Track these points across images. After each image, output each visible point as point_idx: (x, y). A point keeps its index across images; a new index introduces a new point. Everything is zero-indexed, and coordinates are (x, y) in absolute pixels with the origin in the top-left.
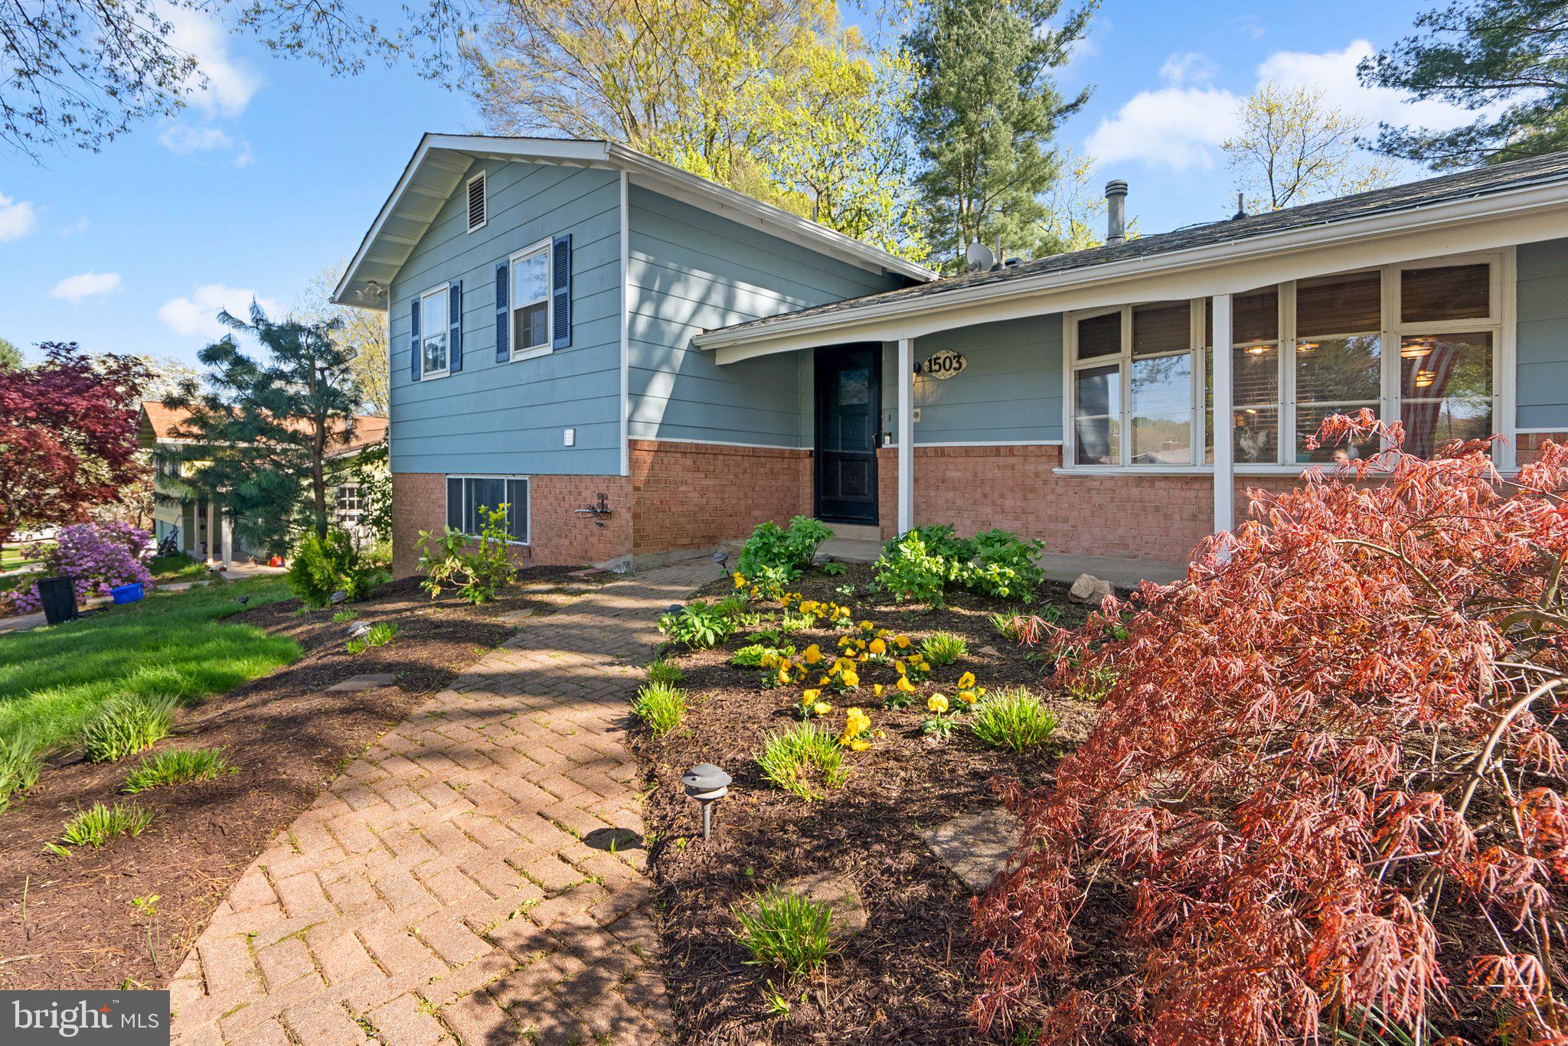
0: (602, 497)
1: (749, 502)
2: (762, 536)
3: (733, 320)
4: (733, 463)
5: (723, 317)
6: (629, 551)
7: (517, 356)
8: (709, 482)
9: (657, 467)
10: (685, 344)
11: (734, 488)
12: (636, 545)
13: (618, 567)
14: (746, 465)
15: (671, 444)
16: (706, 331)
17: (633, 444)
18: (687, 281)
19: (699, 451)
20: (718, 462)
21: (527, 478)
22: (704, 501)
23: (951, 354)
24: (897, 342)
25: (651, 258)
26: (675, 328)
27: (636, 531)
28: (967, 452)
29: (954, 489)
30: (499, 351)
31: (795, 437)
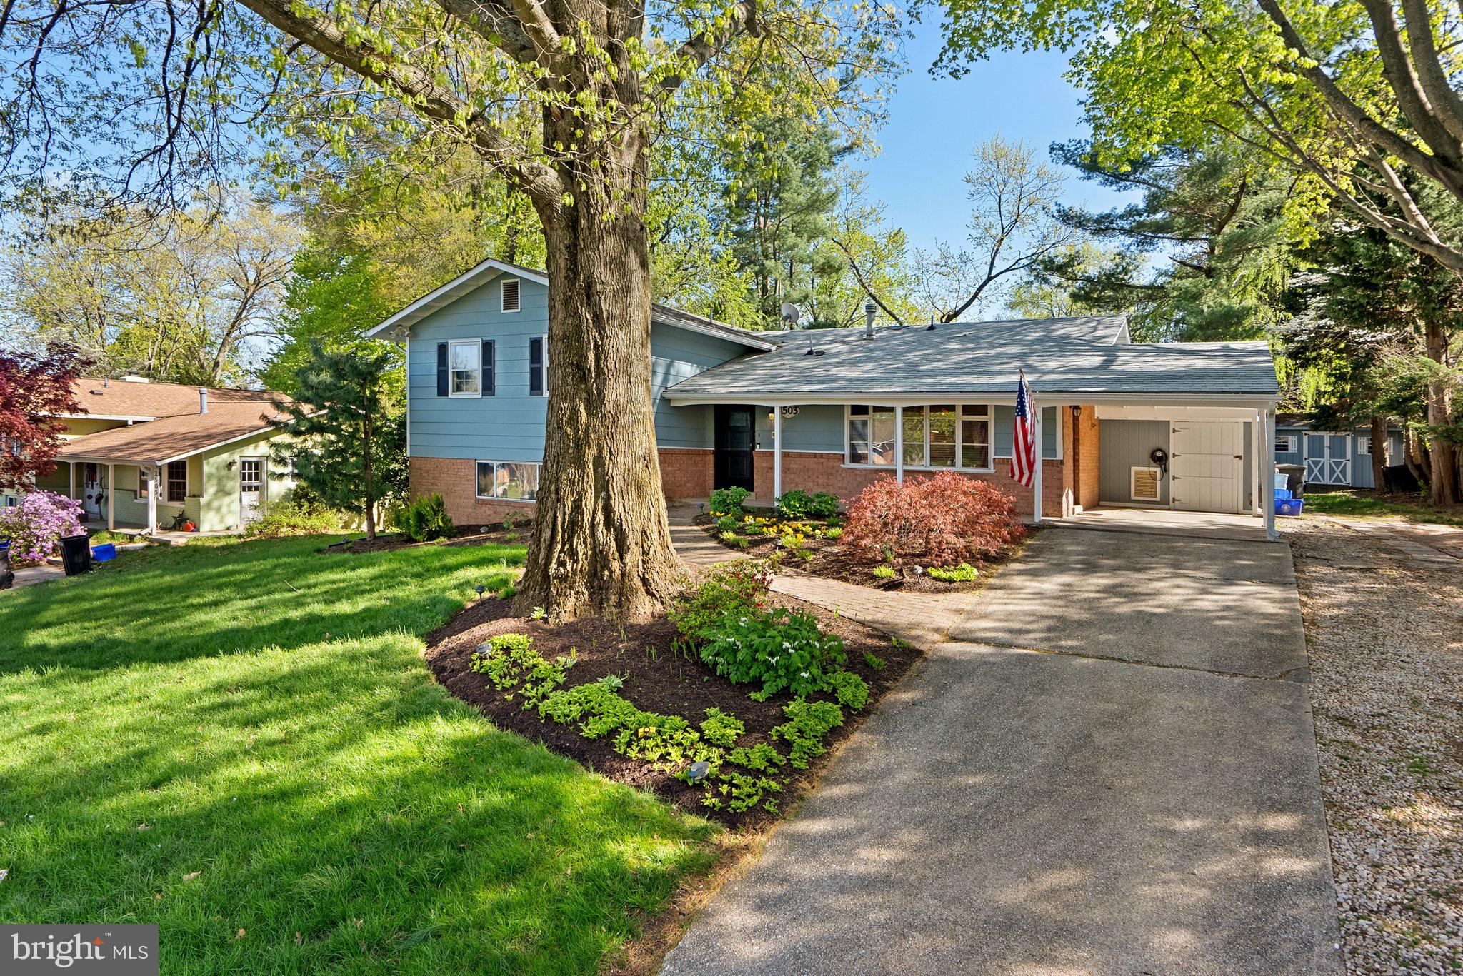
16: (666, 388)
24: (774, 407)
30: (532, 388)
31: (703, 442)
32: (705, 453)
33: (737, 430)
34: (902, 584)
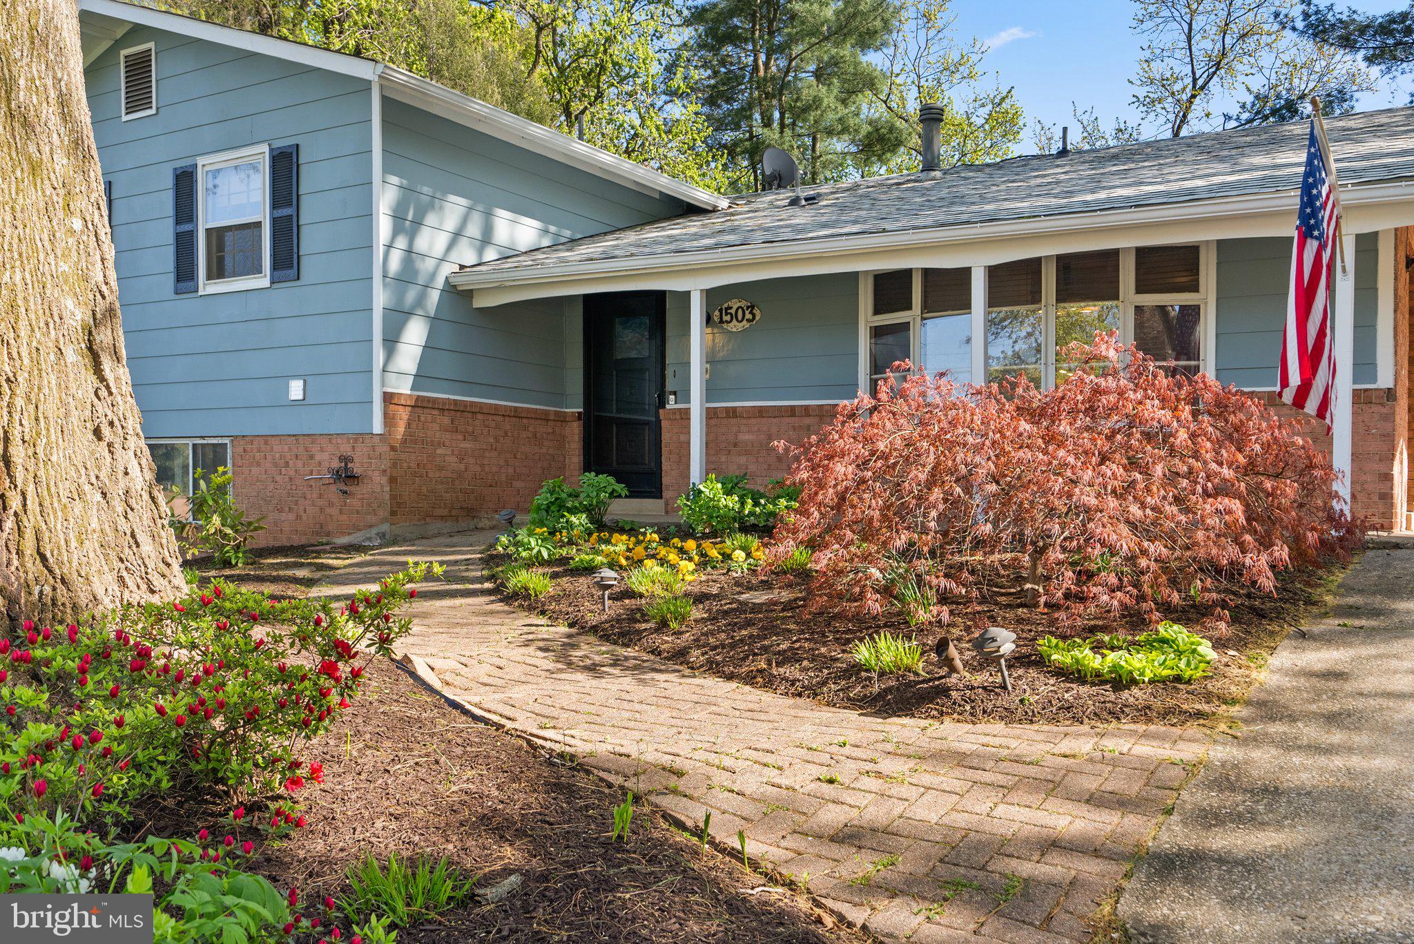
0: (346, 459)
1: (511, 470)
2: (552, 492)
3: (490, 254)
4: (493, 424)
5: (480, 252)
6: (384, 520)
7: (208, 287)
8: (467, 445)
9: (414, 426)
10: (440, 282)
11: (494, 454)
12: (393, 513)
13: (370, 539)
14: (508, 427)
15: (429, 399)
16: (462, 267)
17: (388, 398)
18: (441, 208)
19: (458, 409)
20: (477, 423)
21: (226, 441)
22: (462, 467)
23: (743, 304)
24: (689, 293)
25: (405, 182)
26: (429, 264)
27: (393, 497)
28: (761, 411)
29: (747, 453)
30: (179, 279)
31: (559, 396)
32: (562, 419)
33: (630, 368)
34: (945, 691)
